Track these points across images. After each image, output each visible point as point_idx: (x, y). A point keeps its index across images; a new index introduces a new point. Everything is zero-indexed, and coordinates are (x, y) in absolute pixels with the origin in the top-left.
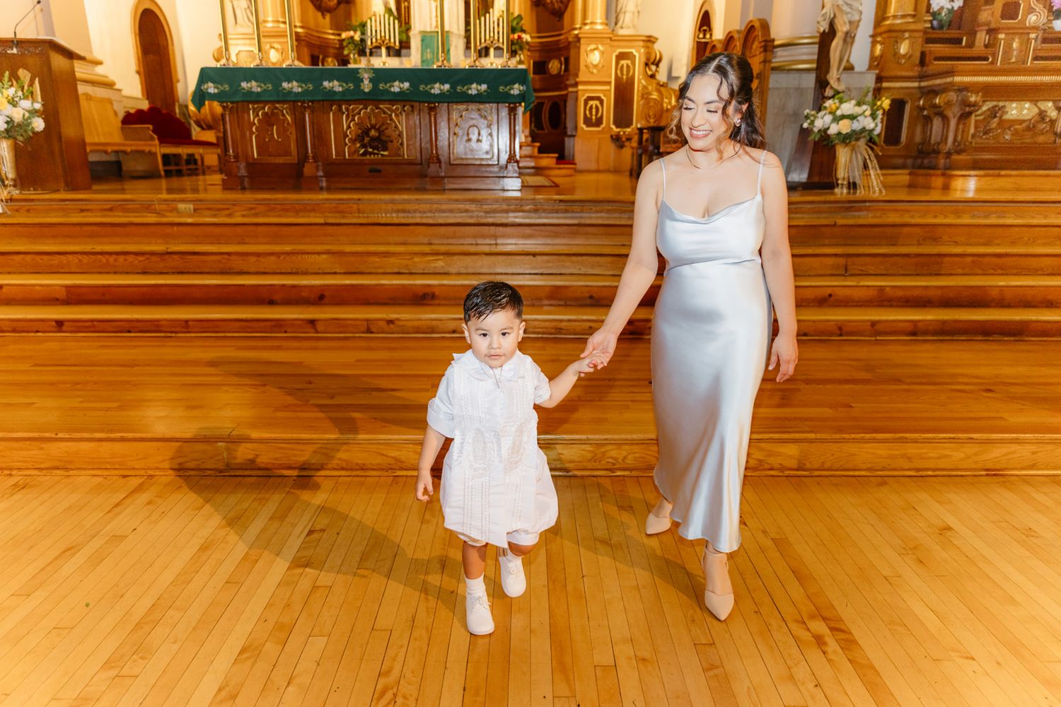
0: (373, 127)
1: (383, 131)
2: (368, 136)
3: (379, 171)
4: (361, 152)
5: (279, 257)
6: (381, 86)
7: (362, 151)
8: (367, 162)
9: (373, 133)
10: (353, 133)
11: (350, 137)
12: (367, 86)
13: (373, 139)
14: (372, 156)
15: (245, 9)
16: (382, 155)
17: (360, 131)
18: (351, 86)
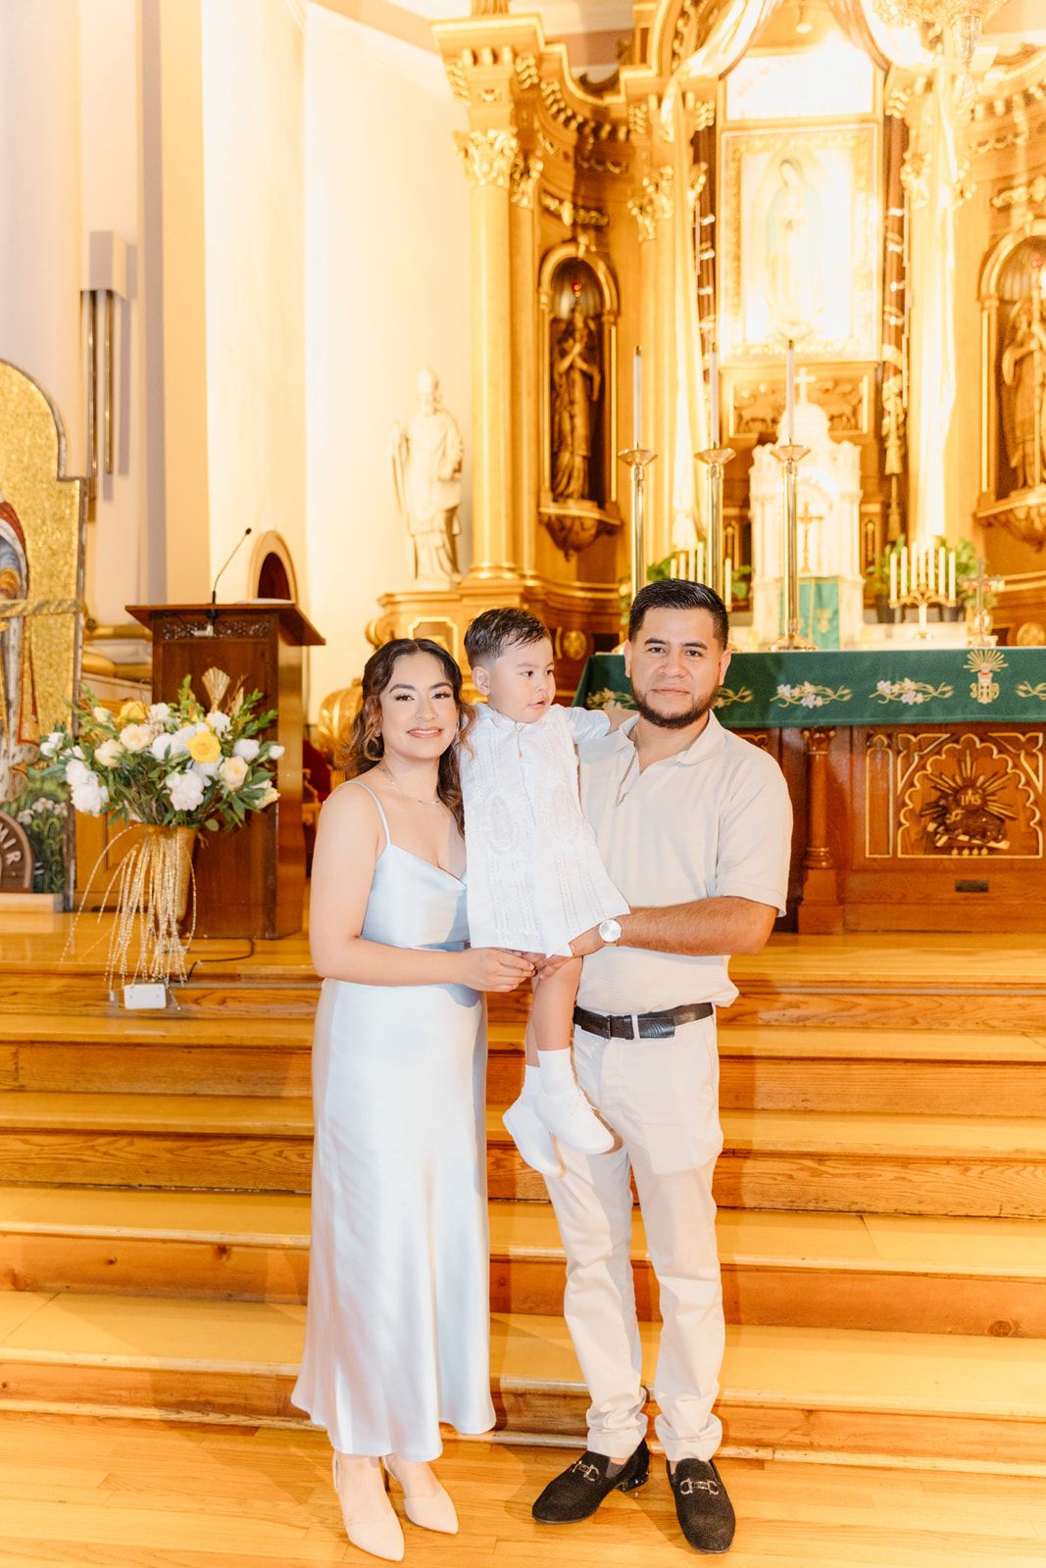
0: (970, 783)
1: (993, 794)
2: (957, 803)
3: (984, 889)
4: (940, 844)
5: (967, 1170)
6: (1022, 690)
7: (942, 841)
8: (948, 864)
9: (970, 798)
10: (918, 799)
11: (911, 806)
12: (985, 691)
13: (973, 812)
14: (966, 852)
15: (437, 549)
16: (992, 850)
17: (934, 795)
18: (948, 691)
